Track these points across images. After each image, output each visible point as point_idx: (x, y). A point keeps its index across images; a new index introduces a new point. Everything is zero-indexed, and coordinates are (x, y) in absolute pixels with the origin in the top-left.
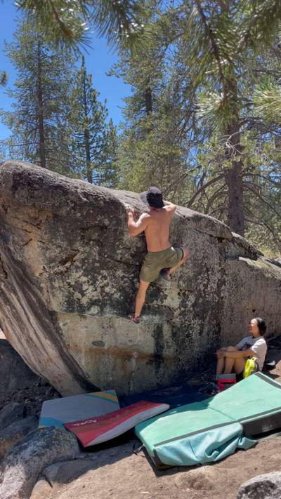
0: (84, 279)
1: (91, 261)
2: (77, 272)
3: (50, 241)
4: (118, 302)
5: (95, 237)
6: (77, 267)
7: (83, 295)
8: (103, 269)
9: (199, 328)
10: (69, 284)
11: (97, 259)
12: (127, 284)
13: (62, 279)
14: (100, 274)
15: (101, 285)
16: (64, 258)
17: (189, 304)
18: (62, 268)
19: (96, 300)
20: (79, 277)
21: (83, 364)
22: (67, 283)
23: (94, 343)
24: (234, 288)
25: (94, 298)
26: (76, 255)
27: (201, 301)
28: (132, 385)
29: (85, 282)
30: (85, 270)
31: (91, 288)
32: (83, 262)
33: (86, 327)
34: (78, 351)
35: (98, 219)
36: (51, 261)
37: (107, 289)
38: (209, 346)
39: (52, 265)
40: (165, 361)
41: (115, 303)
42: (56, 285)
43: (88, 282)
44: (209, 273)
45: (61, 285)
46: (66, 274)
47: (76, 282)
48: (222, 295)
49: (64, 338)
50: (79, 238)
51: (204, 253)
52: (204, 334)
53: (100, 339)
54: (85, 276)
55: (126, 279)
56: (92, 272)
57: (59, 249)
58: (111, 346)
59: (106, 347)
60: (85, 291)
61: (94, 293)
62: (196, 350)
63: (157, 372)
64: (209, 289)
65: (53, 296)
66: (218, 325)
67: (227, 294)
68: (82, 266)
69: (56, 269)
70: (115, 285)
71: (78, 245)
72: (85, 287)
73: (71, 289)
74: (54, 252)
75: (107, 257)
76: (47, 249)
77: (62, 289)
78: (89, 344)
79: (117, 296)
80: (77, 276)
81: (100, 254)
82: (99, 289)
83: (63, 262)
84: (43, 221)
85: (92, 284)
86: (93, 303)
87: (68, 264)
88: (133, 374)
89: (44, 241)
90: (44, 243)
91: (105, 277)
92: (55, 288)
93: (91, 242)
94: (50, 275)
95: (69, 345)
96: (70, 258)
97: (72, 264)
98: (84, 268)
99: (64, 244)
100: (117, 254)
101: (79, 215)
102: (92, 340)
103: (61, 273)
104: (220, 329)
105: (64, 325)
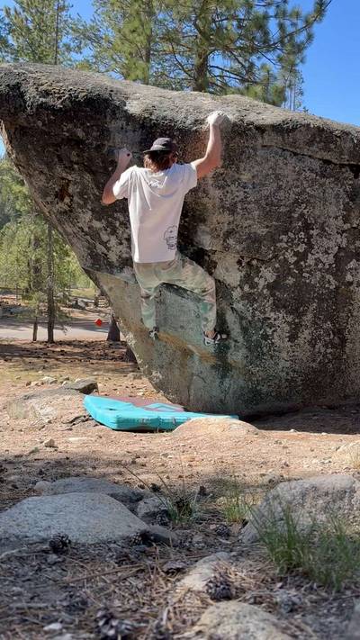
17: (262, 283)
27: (290, 281)
44: (314, 232)
51: (299, 194)
61: (121, 247)
73: (88, 237)
87: (67, 200)
97: (72, 200)
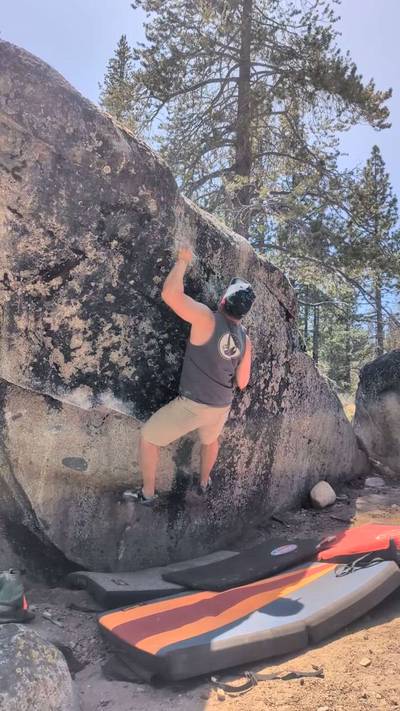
0: (78, 324)
1: (101, 286)
2: (69, 303)
3: (35, 215)
4: (128, 384)
5: (123, 232)
6: (72, 294)
7: (68, 359)
8: (118, 312)
9: (247, 453)
10: (47, 327)
11: (115, 285)
12: (152, 352)
13: (36, 314)
14: (110, 320)
15: (107, 344)
16: (52, 264)
18: (42, 288)
19: (88, 375)
20: (70, 318)
21: (40, 501)
22: (44, 323)
23: (66, 462)
24: (297, 397)
25: (86, 370)
26: (77, 263)
28: (123, 548)
29: (78, 331)
30: (85, 304)
31: (87, 346)
32: (87, 283)
33: (58, 428)
34: (34, 475)
35: (141, 193)
36: (25, 263)
37: (114, 356)
38: (254, 488)
39: (24, 274)
40: (187, 509)
41: (122, 386)
42: (21, 324)
43: (85, 332)
45: (32, 326)
46: (47, 304)
47: (61, 327)
48: (283, 405)
49: (9, 446)
50: (95, 225)
52: (252, 465)
53: (79, 454)
54: (84, 317)
55: (153, 341)
56: (96, 312)
57: (48, 240)
58: (97, 470)
59: (88, 472)
60: (74, 350)
62: (238, 491)
63: (171, 527)
64: (270, 389)
65: (11, 347)
66: (271, 454)
67: (288, 405)
68: (83, 293)
69: (29, 287)
70: (130, 349)
71: (87, 241)
72: (76, 341)
74: (36, 244)
75: (133, 286)
76: (25, 232)
77: (31, 336)
78: (57, 463)
79: (128, 373)
80: (66, 312)
81: (122, 276)
82: (100, 353)
83: (47, 274)
84: (29, 164)
85: (89, 339)
86: (82, 379)
88: (128, 528)
89: (21, 211)
90: (20, 216)
91: (116, 330)
92: (18, 331)
93: (115, 242)
94: (14, 298)
95: (16, 460)
96: (63, 269)
98: (84, 299)
99: (61, 230)
100: (153, 284)
101: (107, 170)
102: (64, 454)
103: (38, 298)
104: (272, 461)
105: (14, 418)
